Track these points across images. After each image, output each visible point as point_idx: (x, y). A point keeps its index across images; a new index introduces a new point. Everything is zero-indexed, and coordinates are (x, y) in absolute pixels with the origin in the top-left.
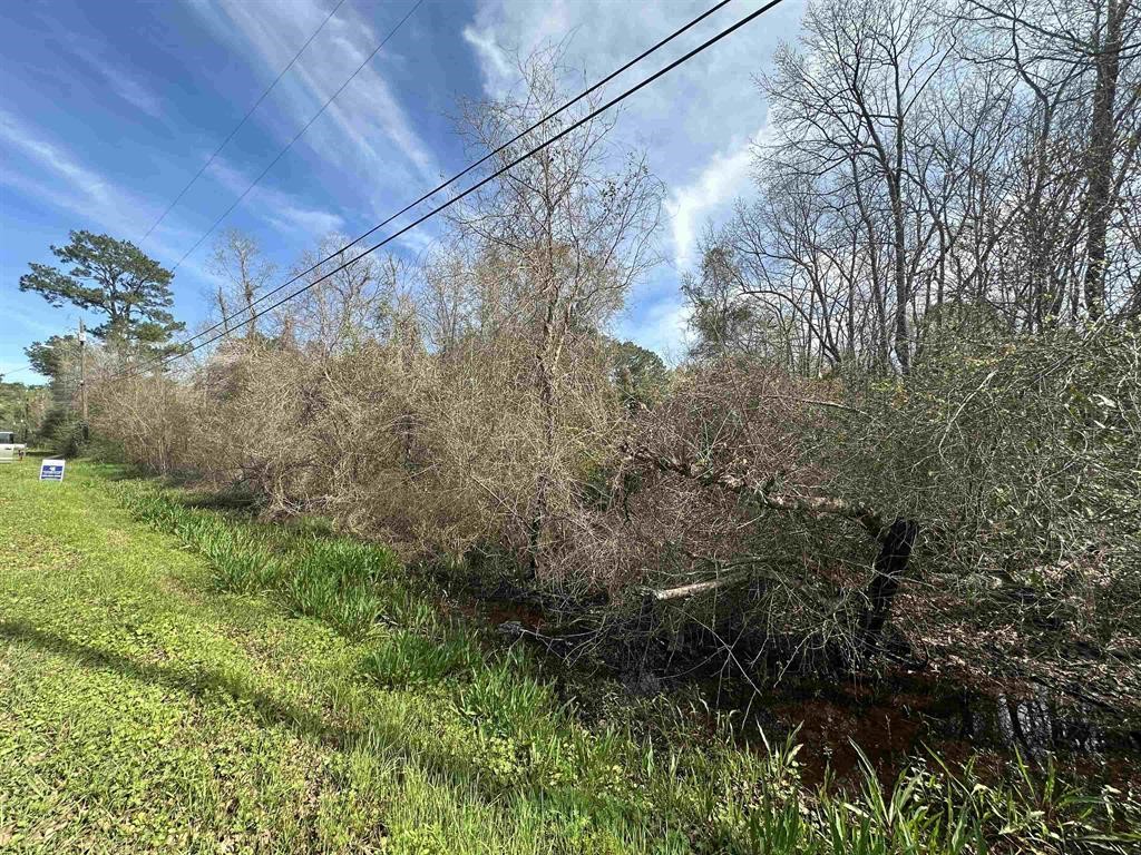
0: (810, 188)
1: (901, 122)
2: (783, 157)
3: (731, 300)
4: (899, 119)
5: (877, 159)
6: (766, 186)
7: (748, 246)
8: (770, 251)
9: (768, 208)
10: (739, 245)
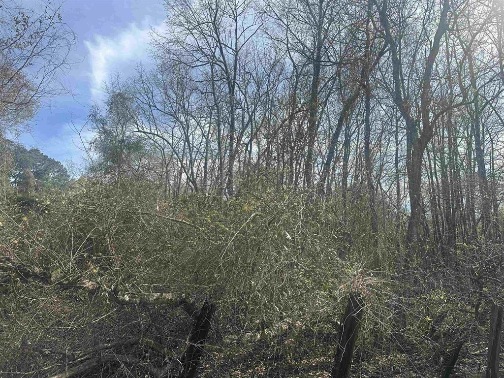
0: (187, 73)
1: (237, 54)
2: (172, 47)
3: (127, 134)
4: (236, 52)
5: (224, 70)
6: (159, 62)
7: (144, 98)
8: (158, 105)
9: (160, 77)
10: (138, 95)
